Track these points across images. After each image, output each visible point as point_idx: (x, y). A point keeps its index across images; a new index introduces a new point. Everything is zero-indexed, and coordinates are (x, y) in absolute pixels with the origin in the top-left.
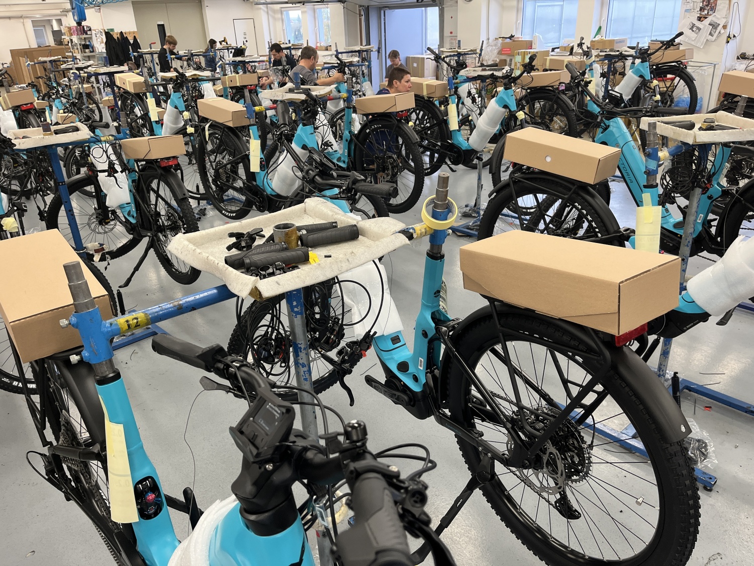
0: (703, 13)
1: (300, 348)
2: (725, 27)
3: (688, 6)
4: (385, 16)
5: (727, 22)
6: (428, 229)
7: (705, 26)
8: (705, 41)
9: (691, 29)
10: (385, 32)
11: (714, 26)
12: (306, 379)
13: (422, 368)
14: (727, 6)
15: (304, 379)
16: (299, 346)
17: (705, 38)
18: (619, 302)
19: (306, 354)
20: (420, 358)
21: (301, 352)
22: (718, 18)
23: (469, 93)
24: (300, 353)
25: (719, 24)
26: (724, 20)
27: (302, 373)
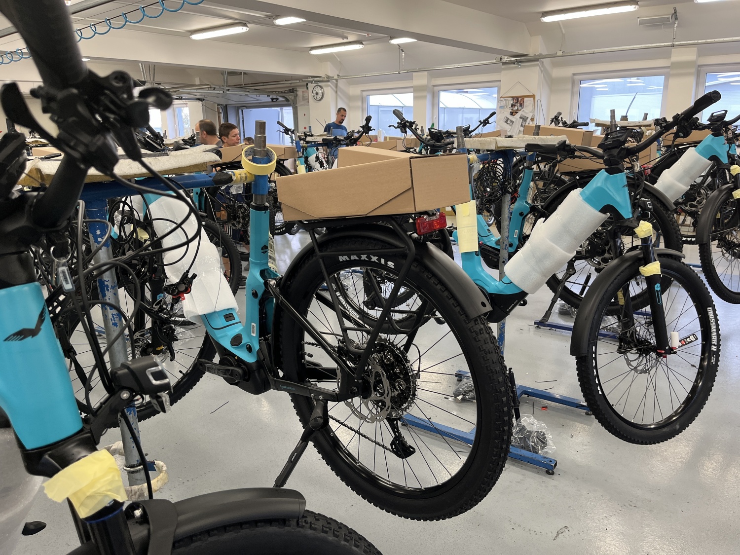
0: (514, 109)
1: (107, 286)
2: (532, 120)
3: (502, 103)
4: (243, 114)
5: (533, 116)
6: (248, 174)
7: (517, 119)
8: (518, 131)
9: (506, 122)
10: (244, 129)
11: (524, 119)
12: (115, 324)
13: (254, 335)
14: (532, 102)
15: (113, 324)
16: (106, 283)
17: (518, 129)
18: (412, 177)
19: (115, 294)
20: (252, 324)
21: (108, 290)
22: (526, 113)
23: (317, 158)
24: (106, 292)
25: (528, 118)
26: (531, 114)
27: (110, 316)
